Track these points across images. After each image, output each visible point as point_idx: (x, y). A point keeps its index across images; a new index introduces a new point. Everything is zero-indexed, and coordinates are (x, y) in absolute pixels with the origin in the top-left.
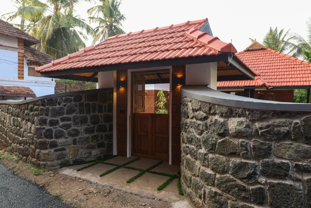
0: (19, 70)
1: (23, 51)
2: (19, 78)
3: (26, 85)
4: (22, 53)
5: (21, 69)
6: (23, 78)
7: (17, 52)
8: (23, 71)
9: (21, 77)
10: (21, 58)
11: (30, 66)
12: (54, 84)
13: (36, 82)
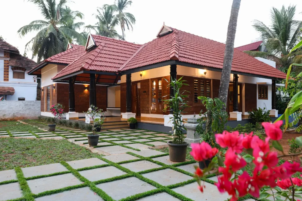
0: (4, 74)
1: (8, 59)
2: (5, 80)
3: (11, 86)
4: (7, 61)
5: (6, 73)
6: (8, 80)
7: (3, 60)
8: (8, 74)
9: (6, 79)
10: (6, 65)
11: (14, 71)
12: (36, 84)
13: (19, 83)
